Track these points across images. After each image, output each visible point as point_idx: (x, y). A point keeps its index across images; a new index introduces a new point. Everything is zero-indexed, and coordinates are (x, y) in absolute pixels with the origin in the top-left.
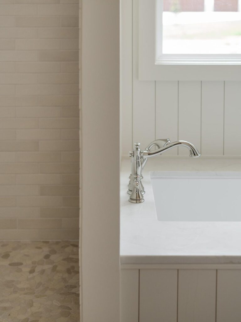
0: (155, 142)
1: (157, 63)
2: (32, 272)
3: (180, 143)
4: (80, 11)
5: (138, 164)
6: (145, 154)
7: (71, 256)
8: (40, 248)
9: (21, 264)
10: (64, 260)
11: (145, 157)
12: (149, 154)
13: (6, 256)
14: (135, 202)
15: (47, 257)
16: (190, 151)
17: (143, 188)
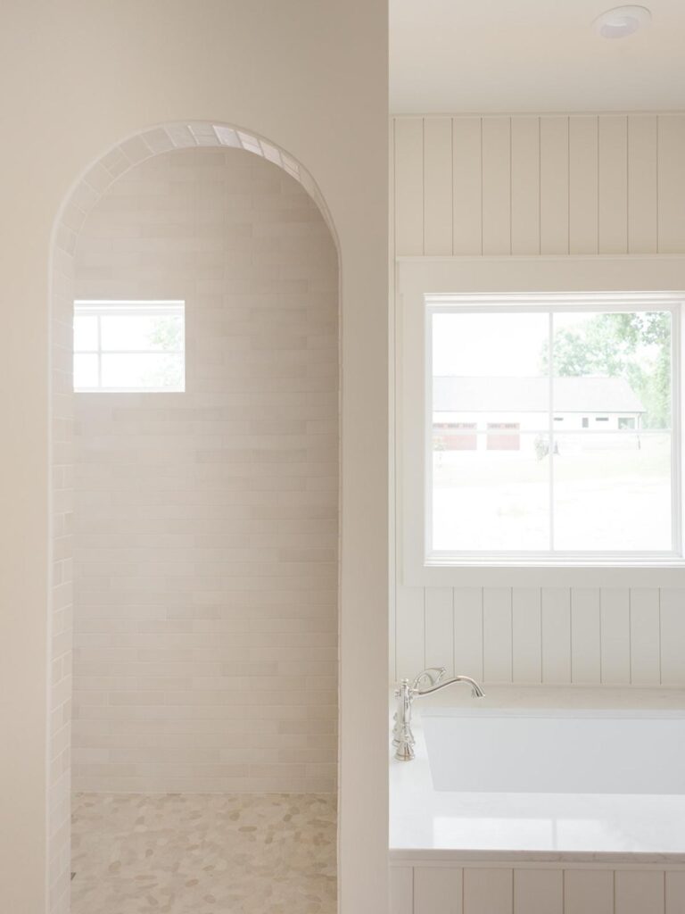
0: (427, 671)
1: (427, 563)
2: (269, 841)
3: (459, 680)
4: (339, 539)
5: (406, 706)
6: (414, 693)
7: (319, 818)
8: (278, 805)
9: (255, 829)
10: (309, 823)
11: (414, 697)
12: (420, 694)
13: (235, 816)
14: (403, 758)
15: (287, 818)
16: (473, 691)
17: (413, 737)
